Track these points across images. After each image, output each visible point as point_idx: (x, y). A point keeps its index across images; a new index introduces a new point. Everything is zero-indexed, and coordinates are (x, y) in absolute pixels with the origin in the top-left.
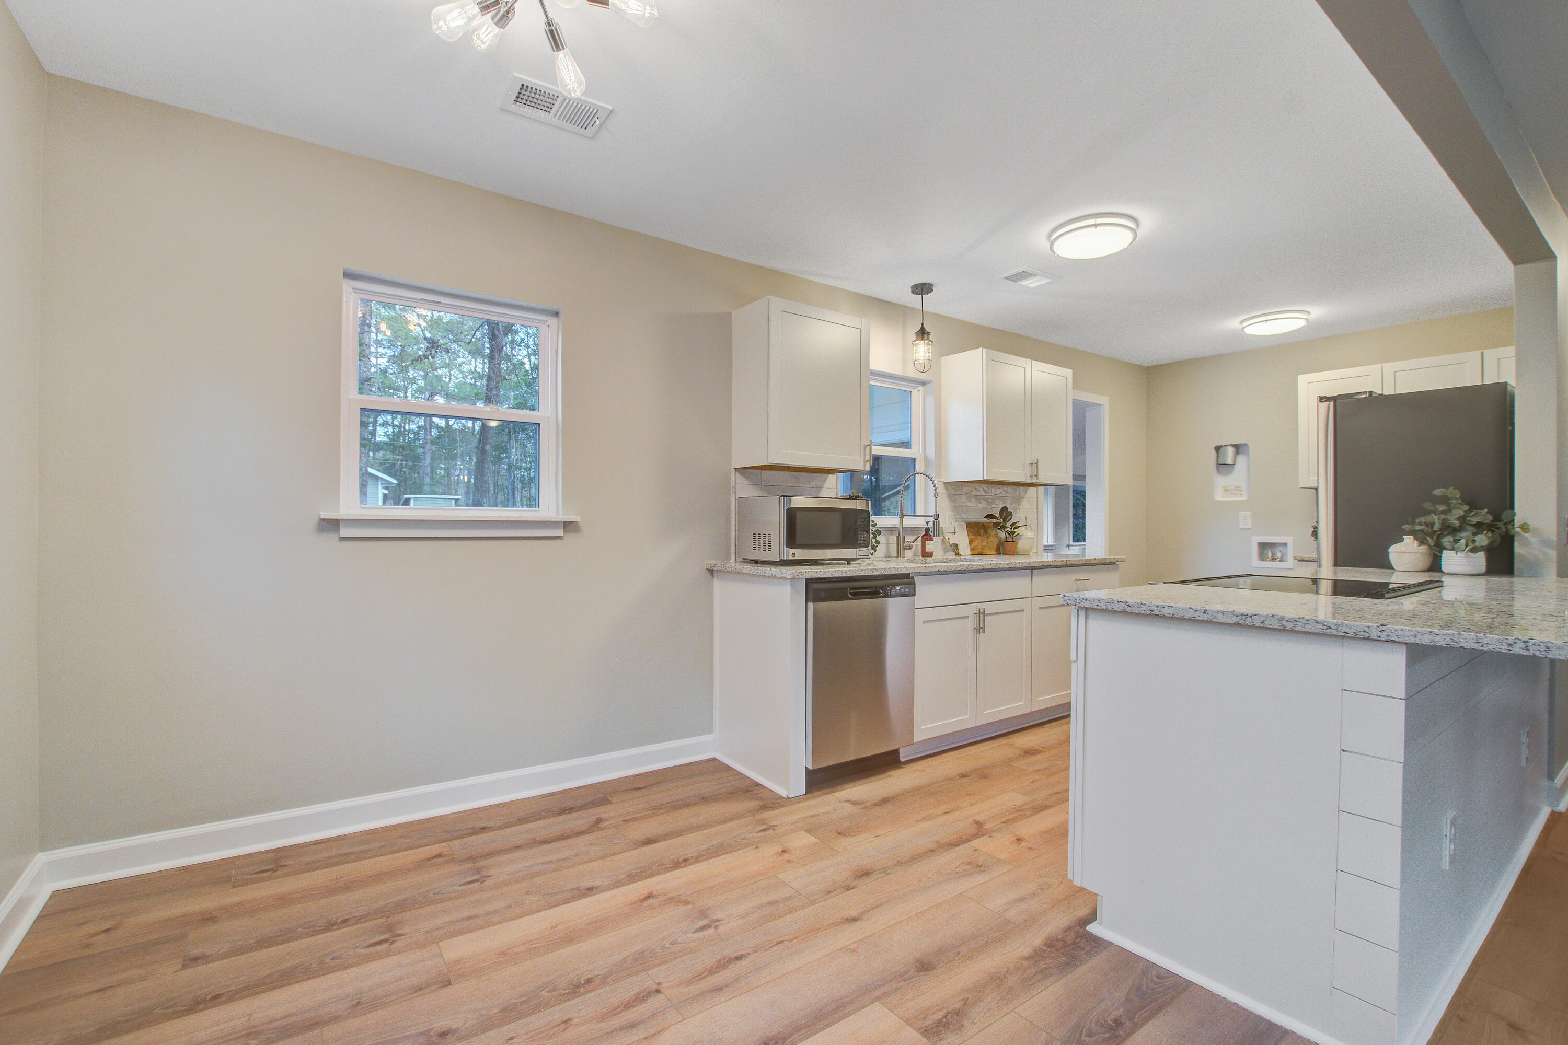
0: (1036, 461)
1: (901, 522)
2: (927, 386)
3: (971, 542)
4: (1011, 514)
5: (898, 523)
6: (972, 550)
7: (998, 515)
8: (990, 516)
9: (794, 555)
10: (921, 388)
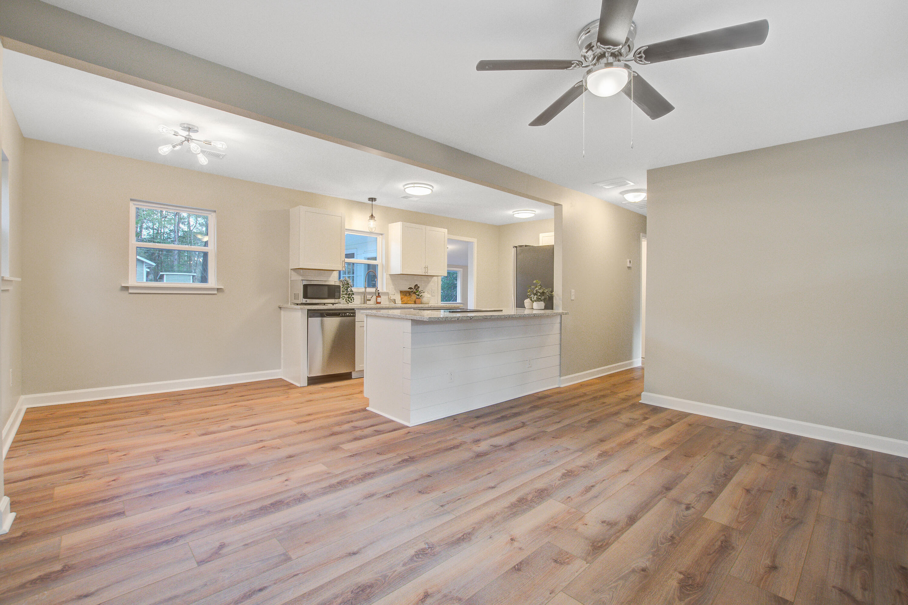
0: (426, 266)
1: (365, 290)
2: (383, 235)
3: (402, 299)
4: (419, 287)
5: (364, 290)
6: (402, 302)
7: (413, 288)
8: (410, 288)
9: (306, 301)
10: (381, 236)
